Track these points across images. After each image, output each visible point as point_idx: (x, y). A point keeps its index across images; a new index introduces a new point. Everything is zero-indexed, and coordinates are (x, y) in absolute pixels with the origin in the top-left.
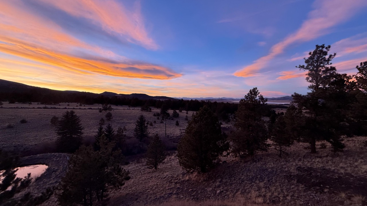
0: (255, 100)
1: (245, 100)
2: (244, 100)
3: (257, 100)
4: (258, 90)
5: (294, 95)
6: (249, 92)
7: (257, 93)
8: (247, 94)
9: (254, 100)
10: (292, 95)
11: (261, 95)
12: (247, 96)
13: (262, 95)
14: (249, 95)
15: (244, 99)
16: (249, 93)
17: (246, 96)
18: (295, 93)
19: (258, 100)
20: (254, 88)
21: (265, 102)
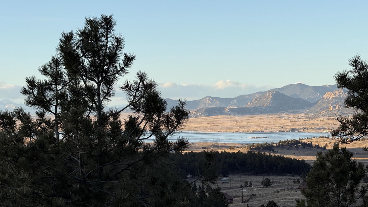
0: (103, 118)
1: (25, 118)
2: (18, 123)
3: (115, 115)
4: (119, 41)
5: (351, 76)
6: (58, 56)
7: (112, 57)
8: (44, 71)
9: (93, 117)
10: (342, 80)
11: (142, 77)
12: (43, 87)
13: (150, 78)
14: (56, 77)
15: (19, 113)
16: (55, 62)
17: (31, 82)
18: (356, 63)
19: (124, 118)
20: (90, 22)
21: (172, 127)
